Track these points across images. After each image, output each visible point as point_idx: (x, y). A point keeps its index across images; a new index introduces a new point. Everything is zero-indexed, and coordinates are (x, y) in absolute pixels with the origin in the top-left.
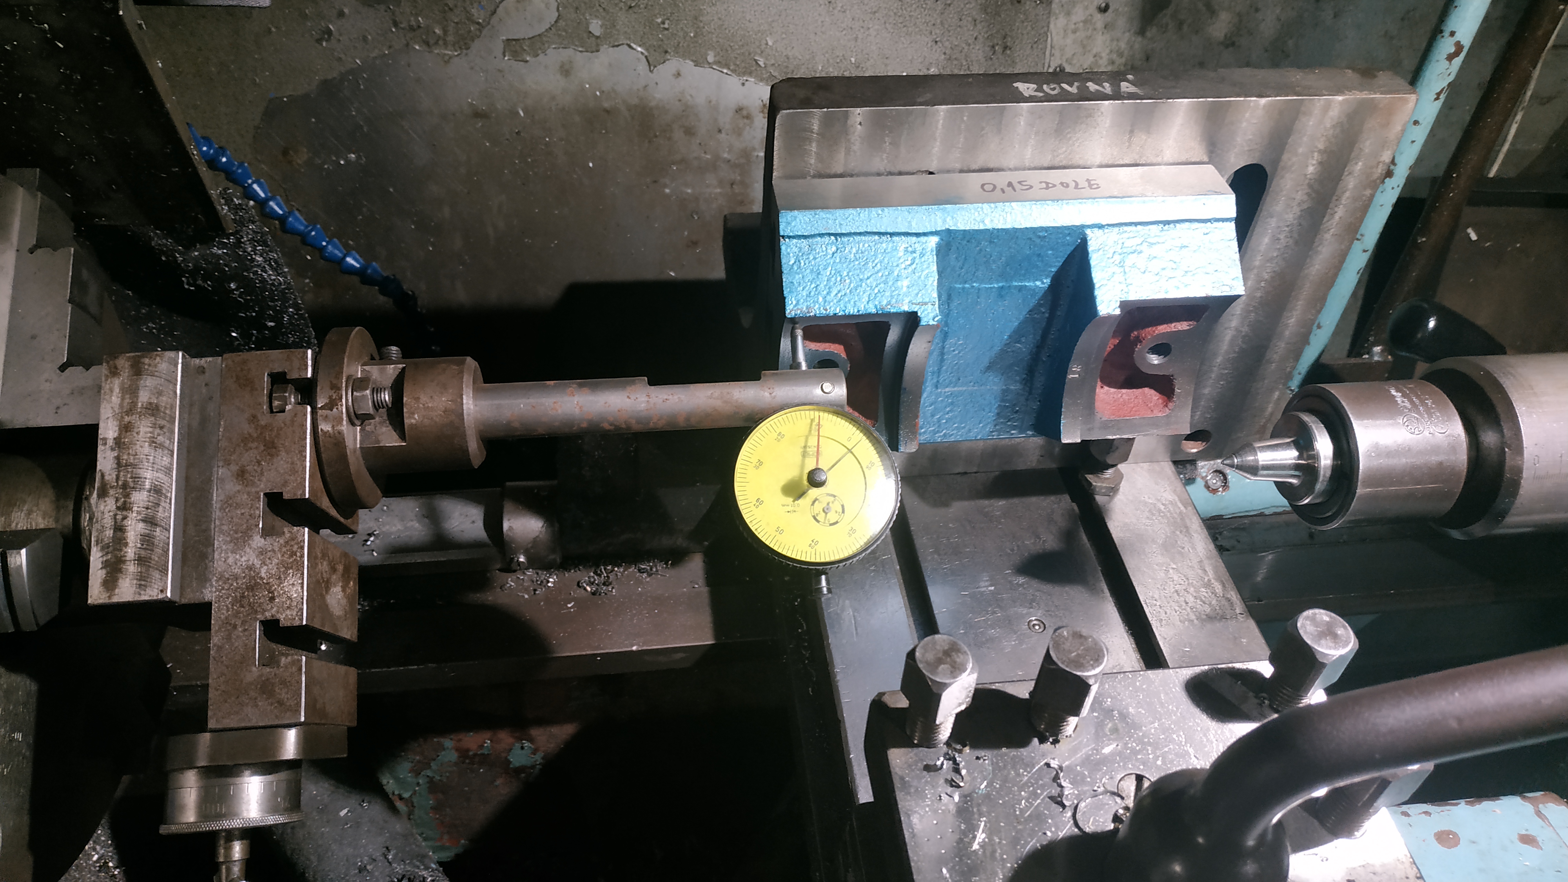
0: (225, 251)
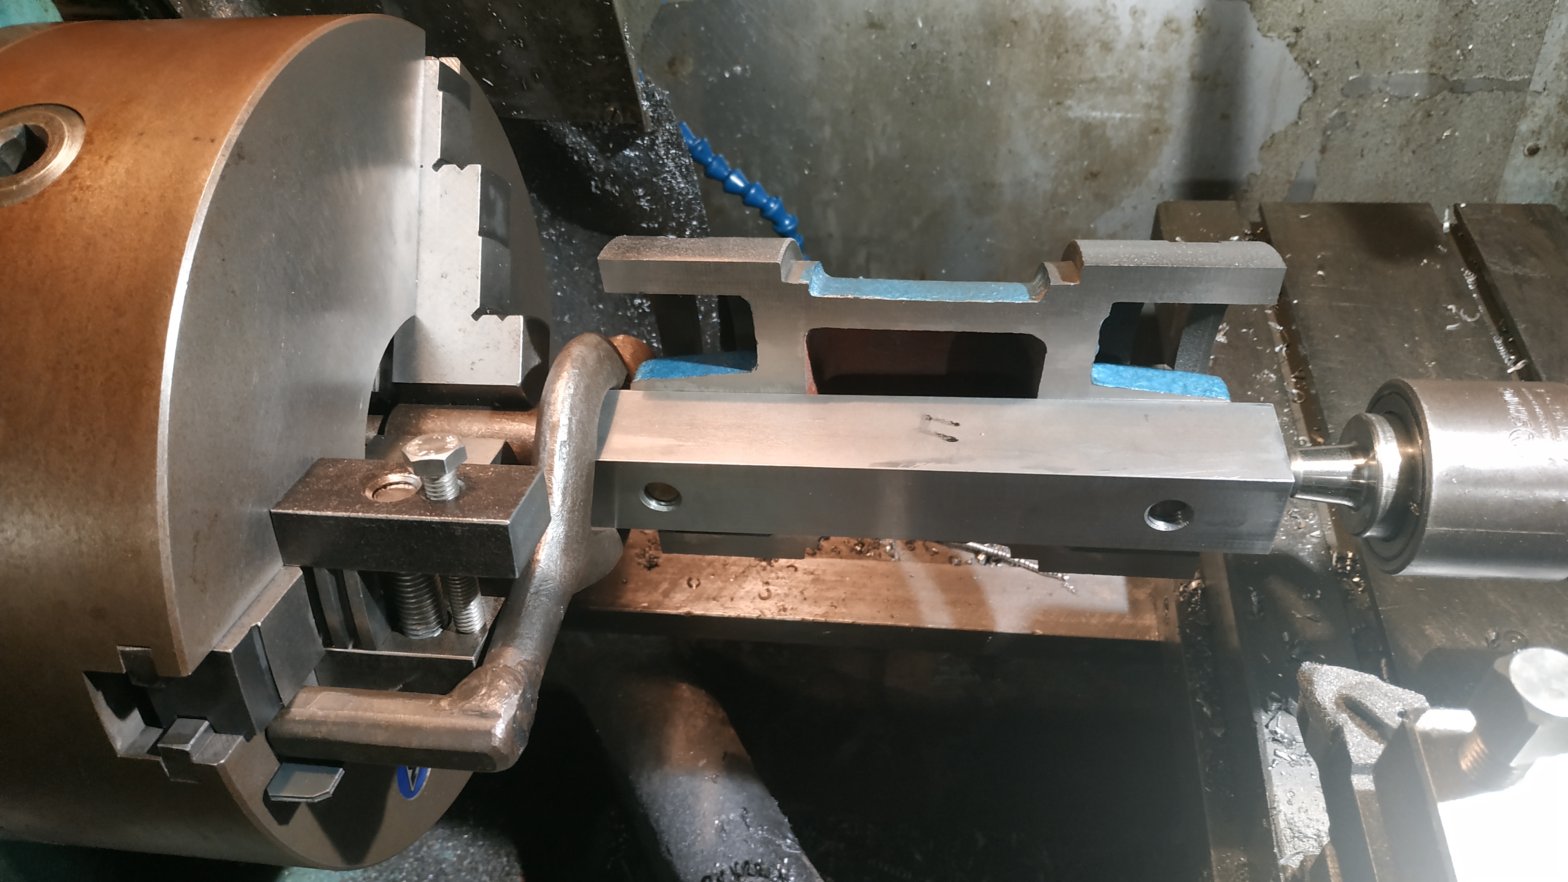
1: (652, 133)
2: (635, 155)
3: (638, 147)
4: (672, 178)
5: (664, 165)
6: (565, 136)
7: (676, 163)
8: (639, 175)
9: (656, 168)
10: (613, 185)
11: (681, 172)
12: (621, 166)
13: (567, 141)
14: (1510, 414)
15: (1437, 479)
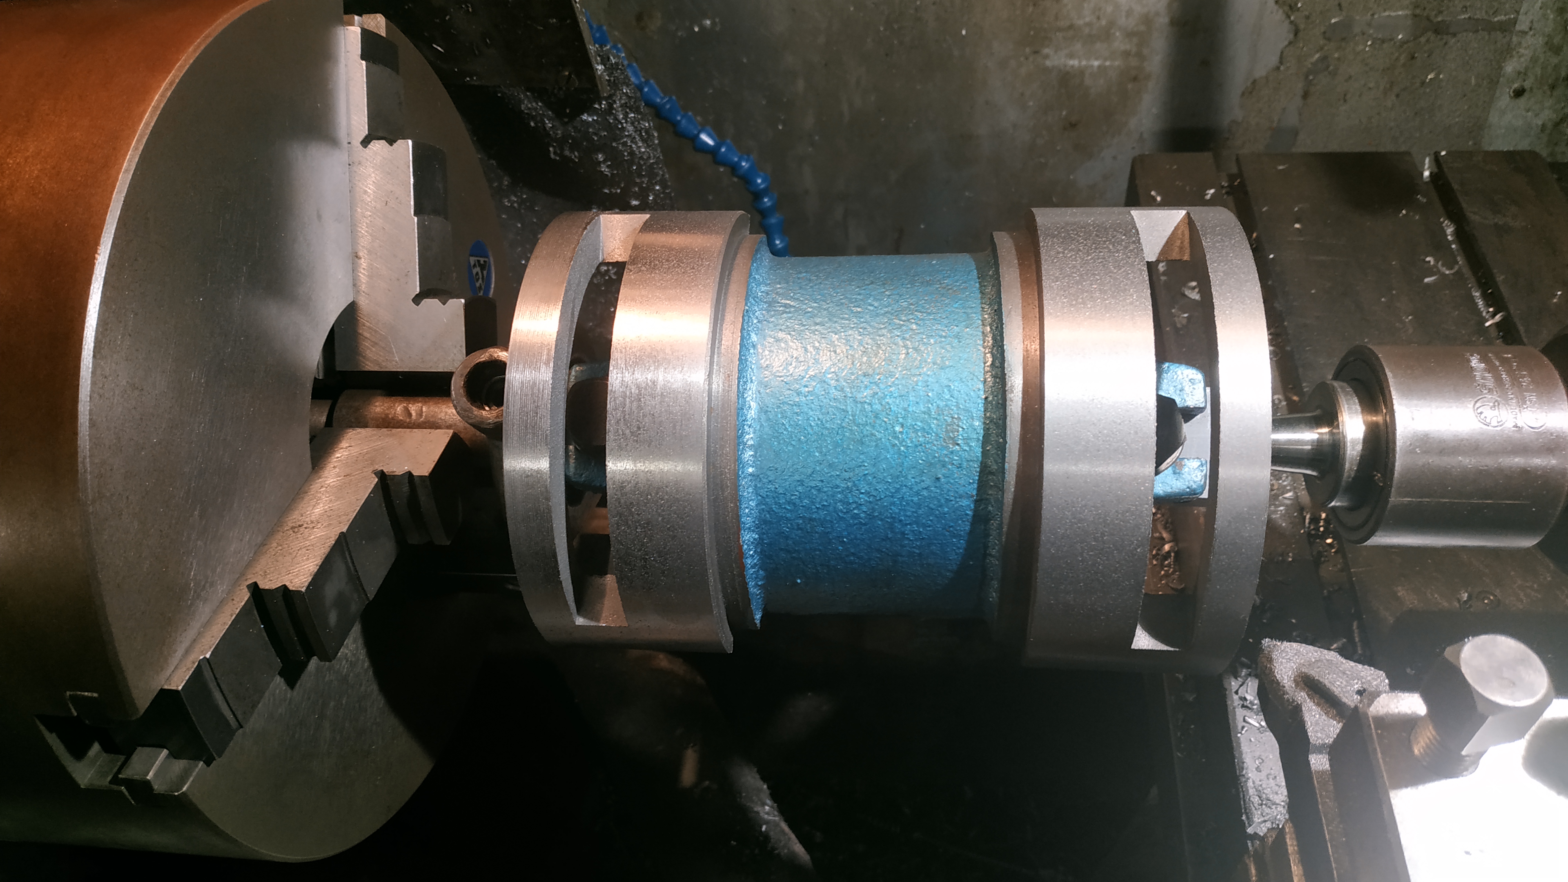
0: (595, 118)
1: (610, 96)
2: (593, 119)
3: (595, 112)
4: (632, 142)
5: (623, 129)
6: (521, 102)
7: (635, 127)
8: (597, 140)
9: (615, 132)
10: (572, 150)
11: (641, 135)
12: (580, 131)
13: (523, 107)
14: (1475, 381)
15: (1400, 450)
